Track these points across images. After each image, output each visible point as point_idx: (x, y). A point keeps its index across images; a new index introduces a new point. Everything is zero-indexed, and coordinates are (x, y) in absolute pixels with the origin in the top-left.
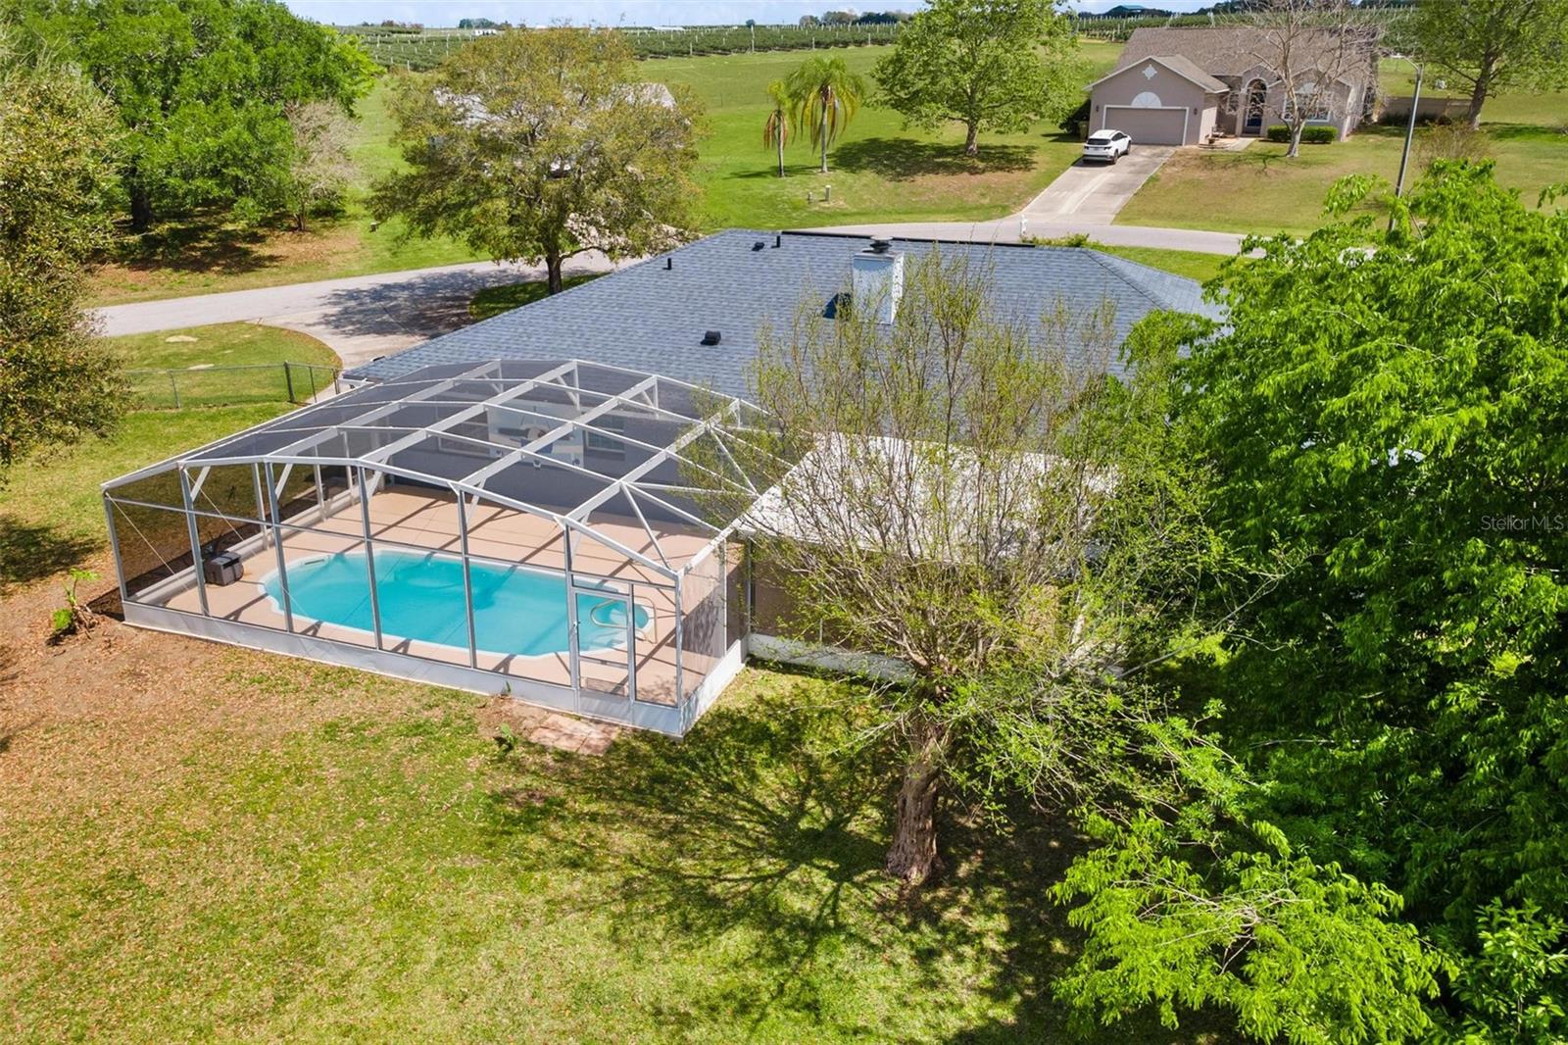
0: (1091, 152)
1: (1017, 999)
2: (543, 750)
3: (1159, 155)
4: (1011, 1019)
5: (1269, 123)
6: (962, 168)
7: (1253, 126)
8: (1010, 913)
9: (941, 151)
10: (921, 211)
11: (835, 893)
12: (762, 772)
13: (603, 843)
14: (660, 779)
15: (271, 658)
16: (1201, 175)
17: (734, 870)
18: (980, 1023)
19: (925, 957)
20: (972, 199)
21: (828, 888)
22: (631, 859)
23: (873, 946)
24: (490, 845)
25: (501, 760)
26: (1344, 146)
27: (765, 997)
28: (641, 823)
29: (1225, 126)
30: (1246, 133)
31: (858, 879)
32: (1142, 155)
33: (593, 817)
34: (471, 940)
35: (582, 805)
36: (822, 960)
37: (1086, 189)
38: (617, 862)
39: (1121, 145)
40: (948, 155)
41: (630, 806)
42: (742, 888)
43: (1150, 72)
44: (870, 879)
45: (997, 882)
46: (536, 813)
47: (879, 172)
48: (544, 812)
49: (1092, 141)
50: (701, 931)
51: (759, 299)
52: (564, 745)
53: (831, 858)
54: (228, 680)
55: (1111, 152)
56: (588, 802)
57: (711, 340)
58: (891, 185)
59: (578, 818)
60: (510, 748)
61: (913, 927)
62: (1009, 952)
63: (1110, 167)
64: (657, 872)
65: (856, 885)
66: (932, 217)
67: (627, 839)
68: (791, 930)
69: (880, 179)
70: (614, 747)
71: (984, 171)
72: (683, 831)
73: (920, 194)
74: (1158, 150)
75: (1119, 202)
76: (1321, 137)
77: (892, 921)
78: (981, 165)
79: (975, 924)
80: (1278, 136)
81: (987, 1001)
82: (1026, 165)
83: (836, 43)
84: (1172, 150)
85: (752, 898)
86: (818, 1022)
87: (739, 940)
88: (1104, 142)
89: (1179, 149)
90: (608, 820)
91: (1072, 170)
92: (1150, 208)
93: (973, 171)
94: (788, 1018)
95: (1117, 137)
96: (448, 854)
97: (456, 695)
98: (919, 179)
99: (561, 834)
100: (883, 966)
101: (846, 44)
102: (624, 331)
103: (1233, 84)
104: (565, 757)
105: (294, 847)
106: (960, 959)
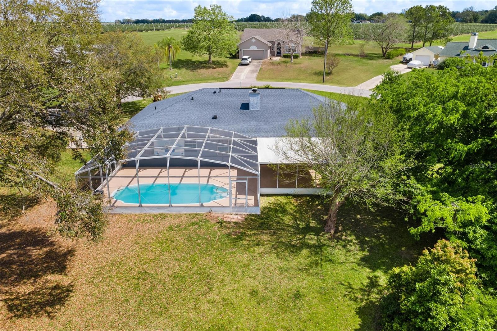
0: (243, 62)
1: (366, 250)
2: (230, 223)
3: (260, 62)
4: (368, 254)
5: (283, 53)
6: (209, 67)
7: (279, 54)
8: (355, 235)
9: (201, 63)
10: (204, 80)
11: (318, 238)
12: (283, 218)
13: (261, 240)
14: (262, 223)
15: (136, 215)
16: (271, 67)
17: (294, 239)
18: (363, 256)
19: (344, 246)
20: (216, 75)
21: (316, 238)
22: (270, 241)
23: (333, 247)
24: (235, 245)
25: (222, 227)
26: (301, 59)
27: (320, 261)
28: (266, 233)
29: (272, 54)
30: (277, 56)
31: (321, 235)
32: (255, 62)
33: (254, 234)
34: (247, 266)
35: (250, 232)
36: (325, 252)
37: (245, 72)
38: (267, 242)
39: (250, 60)
40: (204, 64)
41: (261, 230)
42: (298, 242)
43: (253, 40)
44: (323, 234)
45: (348, 229)
46: (241, 237)
47: (186, 69)
48: (242, 235)
49: (243, 59)
50: (296, 252)
51: (222, 106)
52: (234, 221)
53: (312, 232)
54: (129, 222)
55: (248, 62)
56: (251, 231)
57: (215, 118)
58: (192, 72)
59: (251, 235)
60: (222, 224)
61: (338, 242)
62: (359, 242)
63: (248, 66)
64: (277, 242)
65: (321, 236)
66: (209, 81)
67: (265, 237)
68: (314, 248)
69: (188, 71)
70: (246, 219)
71: (216, 68)
72: (277, 233)
73: (201, 75)
74: (258, 61)
75: (255, 75)
76: (296, 57)
77: (333, 241)
78: (215, 66)
79: (350, 238)
80: (285, 57)
81: (362, 252)
82: (227, 66)
83: (144, 30)
84: (262, 61)
85: (301, 243)
86: (333, 263)
87: (305, 252)
88: (246, 59)
89: (263, 60)
90: (258, 234)
91: (239, 67)
92: (264, 76)
93: (213, 68)
94: (327, 264)
95: (249, 58)
96: (226, 250)
97: (197, 214)
98: (199, 70)
99: (250, 239)
100: (338, 250)
101: (147, 30)
102: (189, 117)
103: (273, 43)
104: (236, 223)
105: (184, 256)
106: (351, 246)
